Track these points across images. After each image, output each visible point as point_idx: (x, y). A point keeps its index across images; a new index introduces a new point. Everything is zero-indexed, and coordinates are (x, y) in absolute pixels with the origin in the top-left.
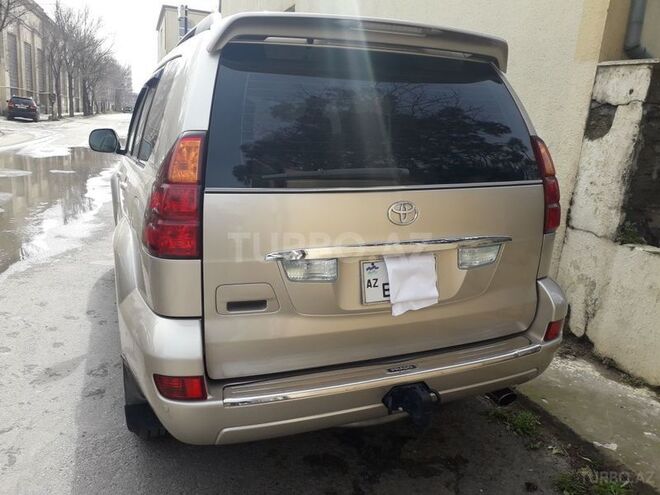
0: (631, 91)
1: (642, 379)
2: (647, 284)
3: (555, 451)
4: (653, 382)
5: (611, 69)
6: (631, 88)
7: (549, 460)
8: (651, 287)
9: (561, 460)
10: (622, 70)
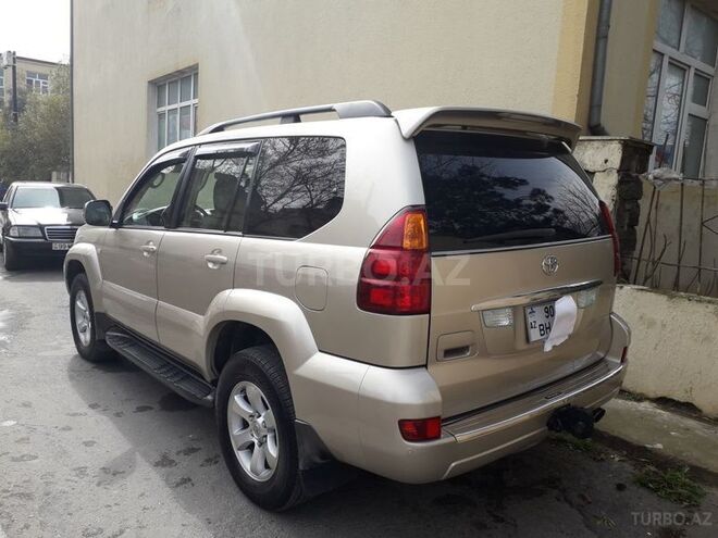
0: (606, 161)
1: (642, 394)
2: (638, 315)
3: (617, 459)
4: (652, 395)
5: (586, 143)
6: (606, 157)
7: (615, 466)
8: (641, 318)
9: (625, 464)
10: (596, 144)
